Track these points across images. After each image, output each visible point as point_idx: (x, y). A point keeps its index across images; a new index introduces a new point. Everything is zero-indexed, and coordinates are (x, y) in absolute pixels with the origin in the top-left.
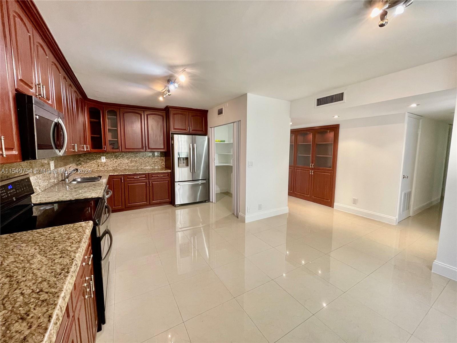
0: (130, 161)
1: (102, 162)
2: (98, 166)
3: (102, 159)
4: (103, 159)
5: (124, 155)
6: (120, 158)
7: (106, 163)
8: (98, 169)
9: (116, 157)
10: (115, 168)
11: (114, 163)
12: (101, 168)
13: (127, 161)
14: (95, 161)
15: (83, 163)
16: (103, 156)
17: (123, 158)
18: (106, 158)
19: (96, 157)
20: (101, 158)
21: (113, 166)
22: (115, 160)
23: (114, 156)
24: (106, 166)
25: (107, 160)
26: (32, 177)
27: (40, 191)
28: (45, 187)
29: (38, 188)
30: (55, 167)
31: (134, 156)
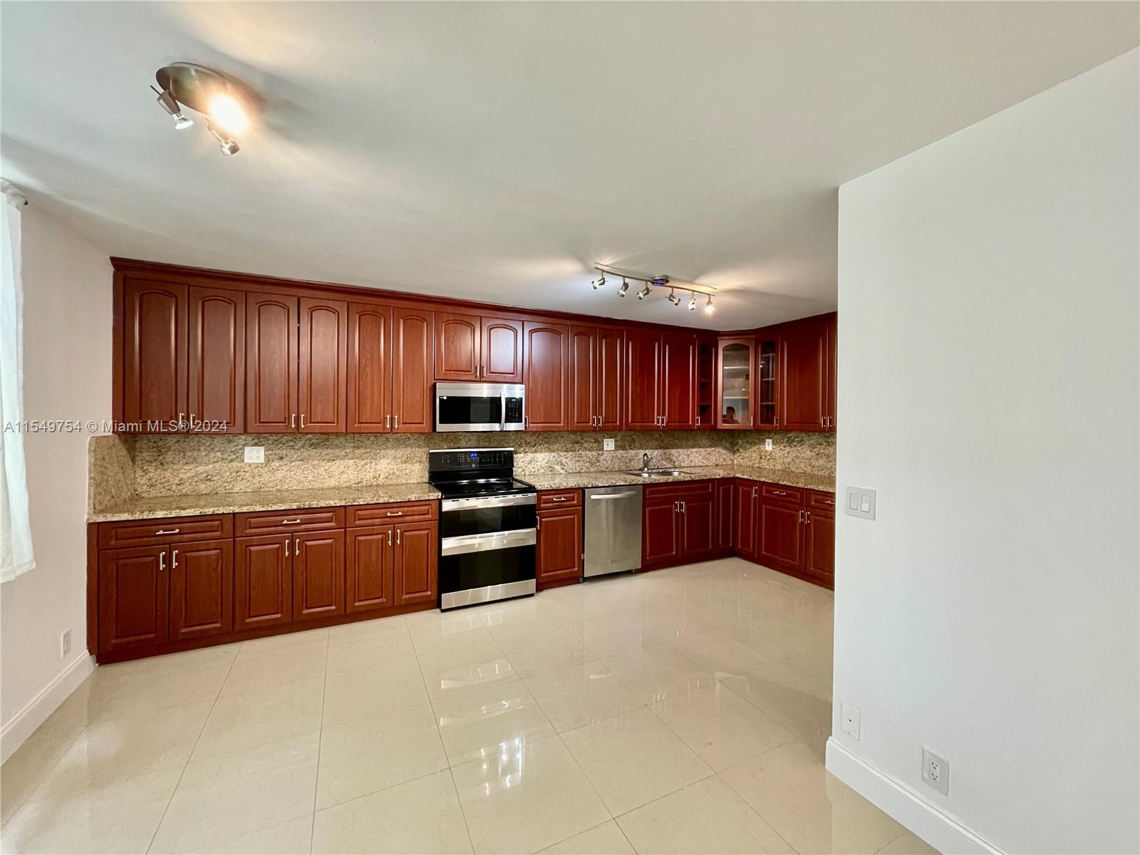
0: (814, 454)
1: (767, 451)
2: (761, 458)
3: (767, 444)
4: (769, 446)
5: (805, 439)
6: (796, 446)
7: (773, 453)
8: (761, 465)
9: (790, 442)
10: (786, 468)
11: (786, 454)
12: (764, 464)
13: (809, 452)
14: (756, 447)
15: (741, 450)
16: (769, 438)
17: (801, 445)
18: (773, 443)
19: (758, 438)
20: (765, 441)
21: (783, 462)
22: (788, 449)
23: (786, 440)
24: (771, 461)
25: (774, 447)
26: (547, 454)
27: (563, 472)
28: (578, 469)
29: (558, 468)
30: (617, 447)
31: (824, 443)
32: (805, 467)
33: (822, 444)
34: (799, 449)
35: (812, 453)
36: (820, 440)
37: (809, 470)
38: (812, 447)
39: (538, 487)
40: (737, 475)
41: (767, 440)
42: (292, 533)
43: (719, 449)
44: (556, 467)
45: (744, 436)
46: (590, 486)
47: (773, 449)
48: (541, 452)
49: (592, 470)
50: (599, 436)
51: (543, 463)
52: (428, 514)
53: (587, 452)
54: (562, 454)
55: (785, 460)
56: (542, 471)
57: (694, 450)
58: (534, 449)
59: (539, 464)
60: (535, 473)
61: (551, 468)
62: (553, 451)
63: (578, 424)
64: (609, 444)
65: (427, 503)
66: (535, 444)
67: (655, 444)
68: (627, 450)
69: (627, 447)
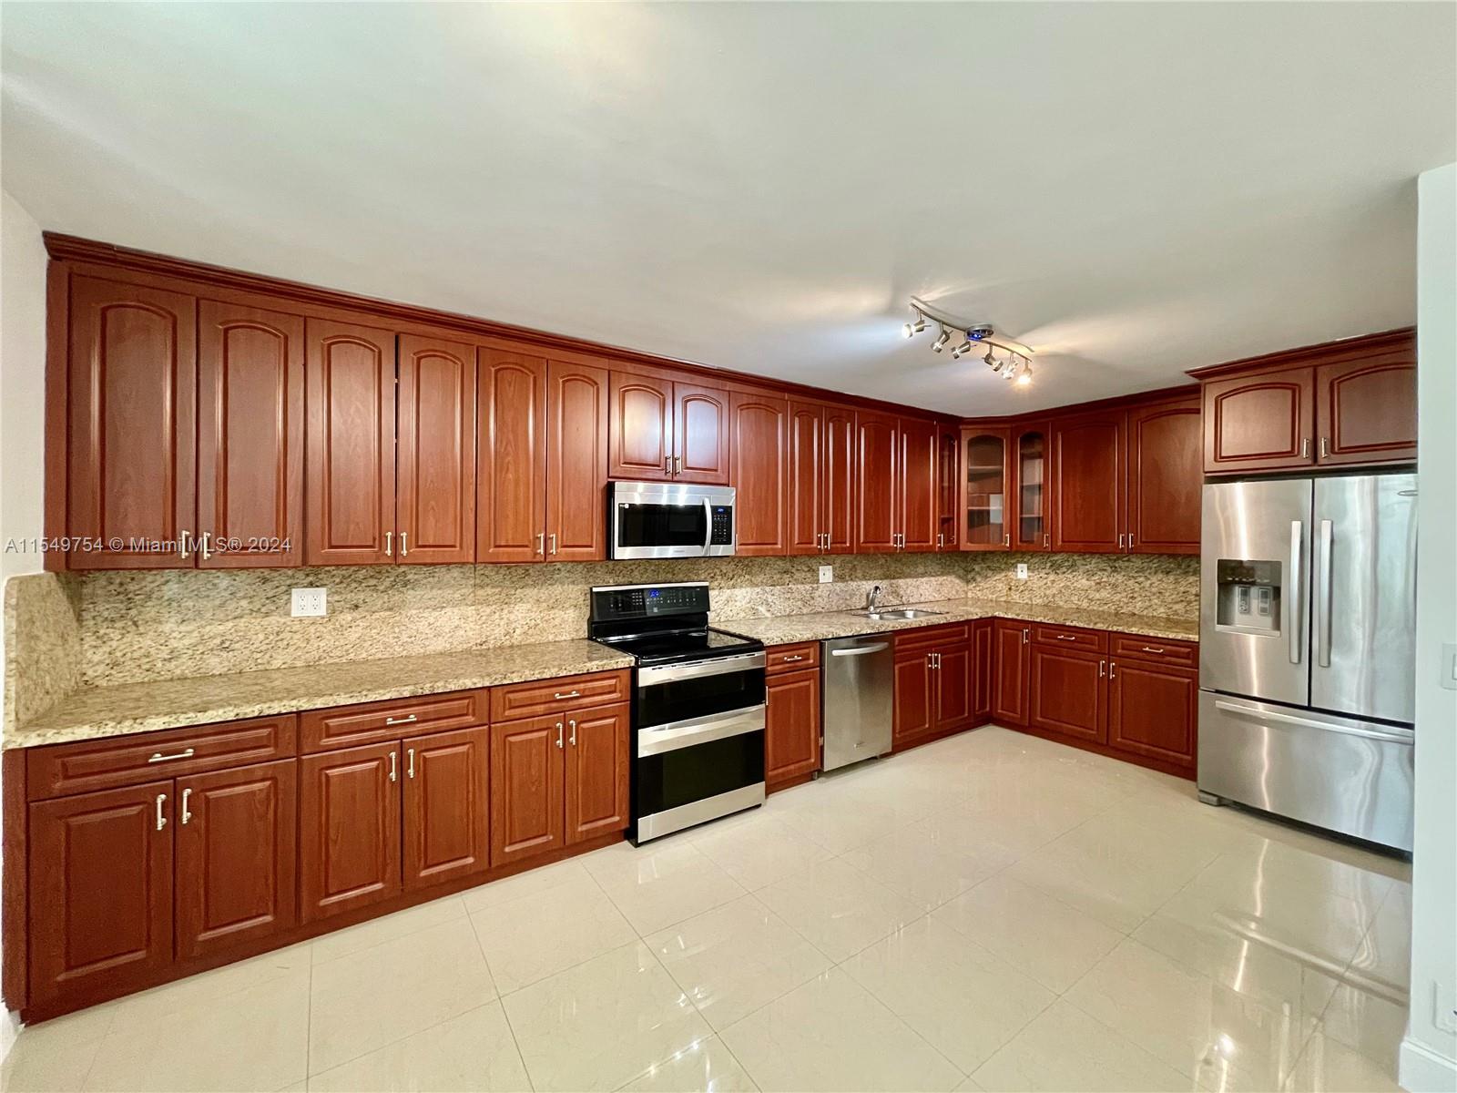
0: (1093, 583)
1: (1019, 580)
2: (1010, 589)
3: (1019, 570)
4: (1022, 572)
5: (1078, 563)
6: (1064, 573)
7: (1029, 583)
8: (1009, 599)
9: (1056, 568)
10: (1050, 602)
11: (1049, 584)
12: (1015, 597)
13: (1084, 581)
14: (1003, 574)
15: (979, 579)
16: (1022, 562)
17: (1073, 571)
18: (1028, 569)
19: (1006, 563)
20: (1016, 567)
21: (1045, 595)
22: (1052, 577)
23: (1049, 564)
24: (1026, 592)
25: (1030, 574)
26: (748, 589)
27: (768, 615)
28: (788, 610)
29: (762, 609)
30: (839, 577)
31: (1109, 568)
32: (1079, 600)
33: (1105, 570)
34: (1070, 576)
35: (1088, 583)
36: (1102, 565)
37: (1085, 604)
38: (1089, 574)
39: (766, 643)
40: (996, 614)
41: (1019, 565)
42: (401, 739)
43: (952, 578)
44: (760, 608)
45: (983, 560)
46: (830, 637)
47: (1029, 576)
48: (741, 587)
49: (805, 611)
50: (813, 562)
51: (743, 603)
52: (614, 692)
53: (799, 586)
54: (768, 589)
55: (1048, 592)
56: (742, 615)
57: (923, 580)
58: (731, 583)
59: (738, 604)
60: (734, 618)
61: (755, 612)
62: (757, 586)
63: (801, 546)
64: (826, 574)
65: (615, 674)
66: (733, 576)
67: (880, 572)
68: (847, 581)
69: (847, 578)
